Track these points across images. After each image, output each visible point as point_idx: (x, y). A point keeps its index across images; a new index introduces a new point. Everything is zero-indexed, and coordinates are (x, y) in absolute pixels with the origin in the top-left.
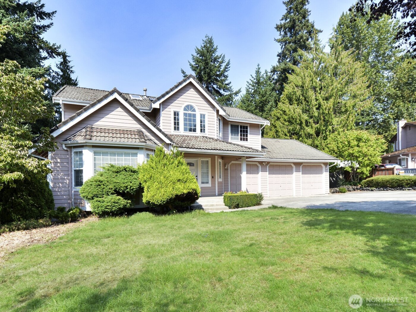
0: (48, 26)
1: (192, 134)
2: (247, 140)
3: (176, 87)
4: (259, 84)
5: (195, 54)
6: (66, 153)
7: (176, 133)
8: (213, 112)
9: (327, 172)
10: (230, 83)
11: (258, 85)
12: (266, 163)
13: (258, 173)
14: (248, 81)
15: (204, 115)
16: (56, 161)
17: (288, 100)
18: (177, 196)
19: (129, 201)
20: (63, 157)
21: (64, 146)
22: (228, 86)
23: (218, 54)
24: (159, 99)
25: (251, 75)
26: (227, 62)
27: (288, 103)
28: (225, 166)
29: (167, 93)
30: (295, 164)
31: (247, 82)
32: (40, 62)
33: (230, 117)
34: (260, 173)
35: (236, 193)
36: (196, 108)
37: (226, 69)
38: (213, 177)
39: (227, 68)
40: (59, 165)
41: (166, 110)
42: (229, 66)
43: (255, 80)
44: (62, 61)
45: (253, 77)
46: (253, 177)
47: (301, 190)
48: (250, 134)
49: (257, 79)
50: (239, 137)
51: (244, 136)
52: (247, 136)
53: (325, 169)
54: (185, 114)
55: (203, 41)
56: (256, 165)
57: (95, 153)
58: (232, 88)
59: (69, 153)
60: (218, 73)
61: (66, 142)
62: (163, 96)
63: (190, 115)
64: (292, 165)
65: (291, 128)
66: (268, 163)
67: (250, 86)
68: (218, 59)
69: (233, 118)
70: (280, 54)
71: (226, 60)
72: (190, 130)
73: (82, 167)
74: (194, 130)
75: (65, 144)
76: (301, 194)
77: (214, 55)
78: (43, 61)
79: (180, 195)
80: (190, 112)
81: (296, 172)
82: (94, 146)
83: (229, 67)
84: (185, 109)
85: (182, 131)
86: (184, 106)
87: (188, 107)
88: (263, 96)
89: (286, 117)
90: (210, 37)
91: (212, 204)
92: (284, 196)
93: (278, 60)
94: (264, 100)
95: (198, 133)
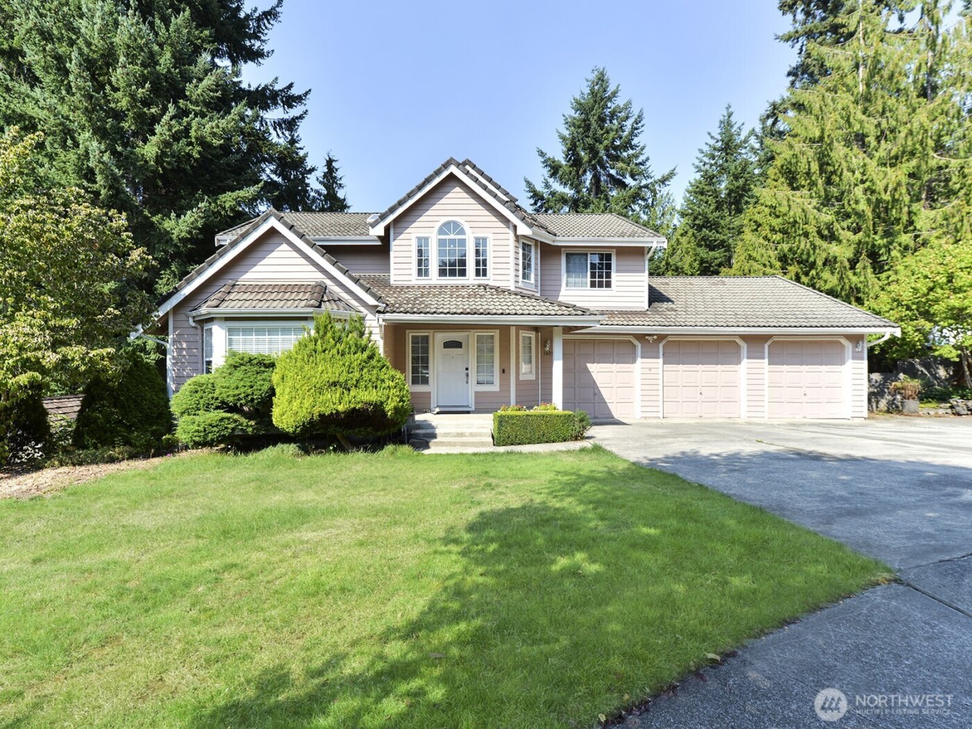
0: (301, 117)
1: (457, 281)
2: (608, 285)
3: (420, 188)
4: (728, 151)
5: (572, 113)
6: (193, 332)
7: (423, 281)
8: (507, 230)
9: (862, 359)
10: (648, 159)
11: (727, 154)
12: (655, 337)
13: (634, 361)
14: (702, 148)
15: (485, 239)
16: (180, 347)
17: (786, 179)
18: (322, 416)
19: (253, 423)
20: (191, 340)
21: (191, 320)
22: (642, 167)
23: (620, 101)
24: (383, 217)
25: (709, 134)
26: (636, 116)
27: (786, 187)
28: (545, 346)
29: (400, 203)
30: (745, 338)
31: (699, 150)
32: (304, 177)
33: (557, 238)
34: (639, 360)
35: (530, 408)
36: (466, 227)
37: (636, 131)
38: (504, 371)
39: (636, 129)
40: (184, 353)
41: (402, 236)
42: (642, 123)
43: (720, 144)
44: (326, 170)
45: (712, 137)
46: (621, 370)
47: (766, 403)
48: (618, 271)
49: (722, 141)
50: (589, 279)
51: (600, 276)
52: (608, 275)
53: (854, 352)
54: (442, 243)
55: (587, 81)
56: (630, 342)
57: (231, 331)
58: (650, 170)
59: (199, 332)
60: (618, 143)
61: (194, 313)
62: (392, 210)
63: (452, 241)
64: (738, 340)
65: (785, 247)
66: (661, 337)
67: (706, 160)
68: (620, 112)
69: (566, 238)
70: (797, 68)
71: (635, 111)
72: (453, 273)
73: (211, 356)
74: (463, 273)
75: (194, 317)
76: (766, 415)
77: (609, 105)
78: (309, 176)
79: (329, 416)
80: (452, 236)
81: (748, 358)
82: (227, 319)
83: (642, 126)
84: (441, 231)
85: (434, 278)
86: (438, 225)
87: (448, 227)
88: (736, 177)
89: (776, 223)
90: (601, 70)
91: (460, 431)
92: (710, 418)
93: (788, 84)
94: (738, 187)
95: (471, 278)
